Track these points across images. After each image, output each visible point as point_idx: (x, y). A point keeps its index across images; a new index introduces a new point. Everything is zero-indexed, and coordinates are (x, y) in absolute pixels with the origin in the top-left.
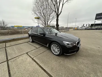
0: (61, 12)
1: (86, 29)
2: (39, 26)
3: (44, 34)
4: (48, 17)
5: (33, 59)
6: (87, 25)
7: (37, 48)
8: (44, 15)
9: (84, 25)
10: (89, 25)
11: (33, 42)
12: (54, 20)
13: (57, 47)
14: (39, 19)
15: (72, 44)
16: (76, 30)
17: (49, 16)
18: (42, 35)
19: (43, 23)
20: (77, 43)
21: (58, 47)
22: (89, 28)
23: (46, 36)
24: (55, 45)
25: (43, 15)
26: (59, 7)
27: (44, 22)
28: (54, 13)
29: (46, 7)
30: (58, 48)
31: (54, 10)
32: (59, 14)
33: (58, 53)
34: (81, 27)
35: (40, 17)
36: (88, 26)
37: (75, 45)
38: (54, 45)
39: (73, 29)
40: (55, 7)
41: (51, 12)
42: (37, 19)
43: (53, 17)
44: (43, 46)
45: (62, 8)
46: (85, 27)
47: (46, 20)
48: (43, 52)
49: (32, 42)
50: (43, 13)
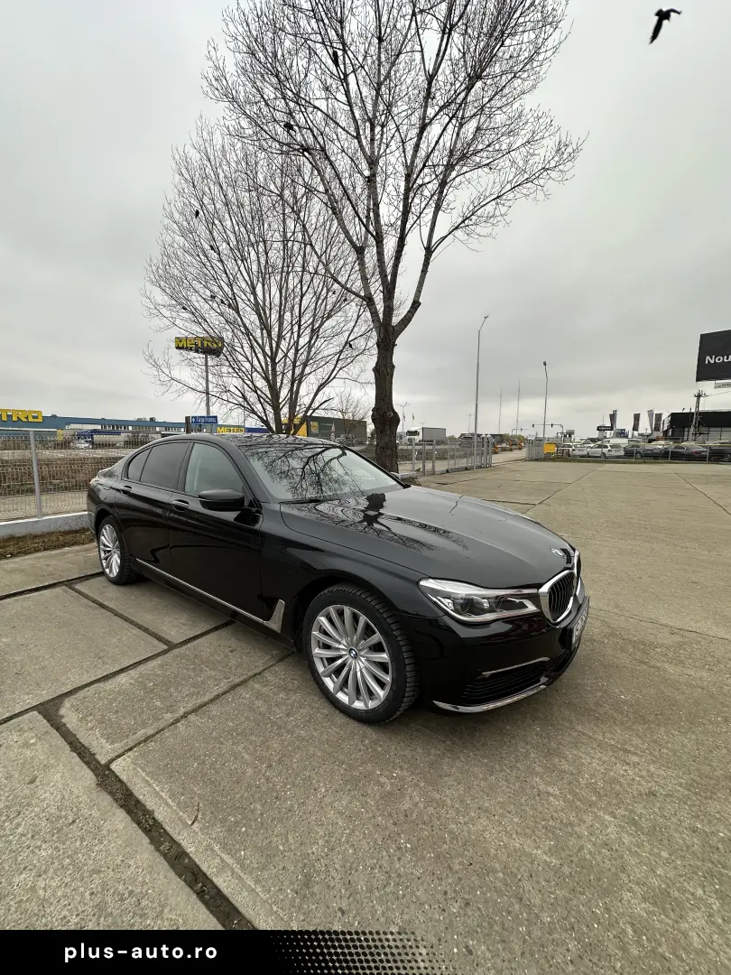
0: (416, 305)
1: (631, 455)
2: (211, 421)
3: (249, 508)
4: (303, 341)
5: (105, 777)
6: (637, 417)
7: (171, 646)
8: (265, 326)
9: (613, 417)
10: (659, 417)
11: (130, 577)
12: (354, 369)
13: (368, 632)
14: (216, 352)
15: (501, 603)
16: (548, 458)
17: (315, 332)
18: (230, 516)
19: (255, 389)
20: (545, 589)
21: (377, 637)
22: (660, 445)
23: (265, 525)
24: (347, 611)
25: (251, 318)
26: (396, 266)
27: (261, 383)
28: (352, 308)
29: (287, 256)
30: (377, 648)
31: (357, 285)
32: (395, 320)
33: (381, 693)
34: (596, 434)
35: (227, 336)
36: (645, 427)
37: (531, 608)
38: (341, 614)
39: (523, 453)
40: (362, 264)
41: (332, 299)
42: (199, 358)
43: (348, 344)
44: (229, 621)
45: (424, 271)
46: (622, 434)
47: (279, 369)
48: (224, 685)
49: (120, 581)
50: (258, 309)
